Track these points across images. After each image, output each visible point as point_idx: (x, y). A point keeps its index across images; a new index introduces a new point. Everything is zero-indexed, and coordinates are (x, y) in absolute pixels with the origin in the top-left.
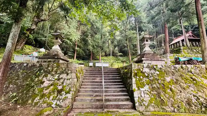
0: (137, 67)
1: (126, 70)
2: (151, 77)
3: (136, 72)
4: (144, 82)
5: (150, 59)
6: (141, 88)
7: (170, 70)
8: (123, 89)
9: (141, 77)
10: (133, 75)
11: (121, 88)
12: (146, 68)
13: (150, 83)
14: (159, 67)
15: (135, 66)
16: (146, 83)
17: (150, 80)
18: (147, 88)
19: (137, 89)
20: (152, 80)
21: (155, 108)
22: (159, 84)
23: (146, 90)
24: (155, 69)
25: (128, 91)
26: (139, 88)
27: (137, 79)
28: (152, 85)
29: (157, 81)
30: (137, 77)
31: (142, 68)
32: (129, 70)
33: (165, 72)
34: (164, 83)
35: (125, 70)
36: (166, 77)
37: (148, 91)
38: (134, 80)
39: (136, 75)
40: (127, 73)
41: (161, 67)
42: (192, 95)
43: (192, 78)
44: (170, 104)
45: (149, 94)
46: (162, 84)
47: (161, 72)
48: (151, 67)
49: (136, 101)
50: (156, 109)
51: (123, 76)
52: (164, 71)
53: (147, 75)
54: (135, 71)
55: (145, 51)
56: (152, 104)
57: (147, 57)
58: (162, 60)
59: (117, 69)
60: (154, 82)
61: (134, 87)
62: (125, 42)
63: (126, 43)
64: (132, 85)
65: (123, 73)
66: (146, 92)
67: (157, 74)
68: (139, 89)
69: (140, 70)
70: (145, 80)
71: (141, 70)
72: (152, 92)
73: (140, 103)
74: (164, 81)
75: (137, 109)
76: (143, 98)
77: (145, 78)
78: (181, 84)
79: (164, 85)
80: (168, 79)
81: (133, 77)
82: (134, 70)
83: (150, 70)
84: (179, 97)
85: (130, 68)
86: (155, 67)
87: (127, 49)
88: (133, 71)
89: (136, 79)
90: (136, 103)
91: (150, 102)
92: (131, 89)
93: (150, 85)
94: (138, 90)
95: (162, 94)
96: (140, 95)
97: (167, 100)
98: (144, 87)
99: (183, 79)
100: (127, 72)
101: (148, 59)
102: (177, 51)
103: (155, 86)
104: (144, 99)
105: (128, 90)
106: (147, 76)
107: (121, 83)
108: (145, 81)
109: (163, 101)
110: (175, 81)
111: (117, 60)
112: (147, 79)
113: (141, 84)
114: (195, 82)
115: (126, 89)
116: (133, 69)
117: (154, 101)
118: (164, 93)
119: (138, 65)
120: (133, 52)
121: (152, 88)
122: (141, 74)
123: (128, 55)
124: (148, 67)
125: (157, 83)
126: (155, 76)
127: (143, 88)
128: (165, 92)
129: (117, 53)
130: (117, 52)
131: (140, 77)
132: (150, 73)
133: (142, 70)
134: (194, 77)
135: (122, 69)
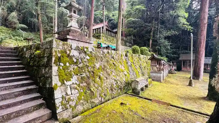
0: (61, 47)
1: (38, 52)
2: (80, 63)
3: (59, 55)
4: (71, 71)
5: (77, 39)
6: (67, 81)
7: (99, 55)
8: (30, 87)
9: (68, 64)
10: (53, 61)
11: (25, 86)
12: (75, 50)
13: (79, 72)
14: (90, 50)
15: (58, 45)
16: (74, 73)
17: (79, 67)
18: (74, 79)
19: (59, 84)
20: (82, 68)
21: (83, 105)
22: (89, 72)
23: (73, 83)
24: (85, 53)
25: (39, 90)
26: (63, 81)
27: (61, 68)
28: (81, 74)
29: (87, 68)
30: (61, 64)
31: (69, 50)
32: (44, 51)
33: (95, 57)
34: (94, 70)
35: (35, 51)
36: (95, 63)
37: (76, 84)
38: (55, 68)
39: (59, 59)
40: (40, 57)
41: (92, 50)
42: (114, 80)
43: (114, 64)
44: (98, 94)
45: (78, 88)
46: (92, 72)
47: (92, 56)
48: (81, 50)
49: (57, 106)
50: (85, 106)
51: (29, 63)
52: (94, 55)
53: (75, 61)
54: (58, 53)
55: (71, 26)
56: (81, 101)
57: (73, 36)
58: (90, 42)
59: (14, 50)
60: (83, 70)
61: (55, 81)
62: (35, 7)
63: (36, 10)
64: (51, 78)
65: (31, 58)
66: (73, 86)
67: (88, 59)
68: (64, 83)
69: (66, 53)
70: (72, 68)
71: (68, 52)
72: (81, 84)
73: (65, 105)
74: (94, 67)
75: (58, 117)
76: (69, 96)
77: (72, 65)
78: (107, 70)
79: (94, 73)
80: (98, 65)
81: (54, 63)
82: (56, 52)
83: (80, 53)
84: (105, 84)
85: (48, 48)
86: (85, 50)
87: (37, 21)
88: (54, 54)
89: (59, 68)
90: (59, 108)
91: (79, 99)
92: (48, 86)
93: (79, 75)
94: (61, 85)
95: (92, 84)
96: (64, 94)
97: (96, 91)
98: (72, 79)
99: (108, 65)
100: (39, 54)
101: (74, 38)
102: (97, 36)
103: (84, 75)
104: (71, 98)
105: (40, 87)
106: (76, 63)
107: (25, 75)
108: (73, 70)
109: (93, 92)
110: (103, 67)
111: (14, 36)
112: (76, 67)
113: (66, 75)
114: (115, 67)
115: (37, 85)
116: (53, 51)
117: (83, 96)
118: (93, 82)
119: (64, 44)
120: (46, 28)
121: (81, 79)
122: (68, 59)
123: (39, 30)
124: (77, 49)
125: (86, 71)
126: (85, 61)
127: (70, 80)
128: (95, 81)
129: (15, 23)
130: (16, 20)
131: (65, 64)
132: (80, 57)
133: (70, 53)
134: (115, 63)
135: (27, 49)
